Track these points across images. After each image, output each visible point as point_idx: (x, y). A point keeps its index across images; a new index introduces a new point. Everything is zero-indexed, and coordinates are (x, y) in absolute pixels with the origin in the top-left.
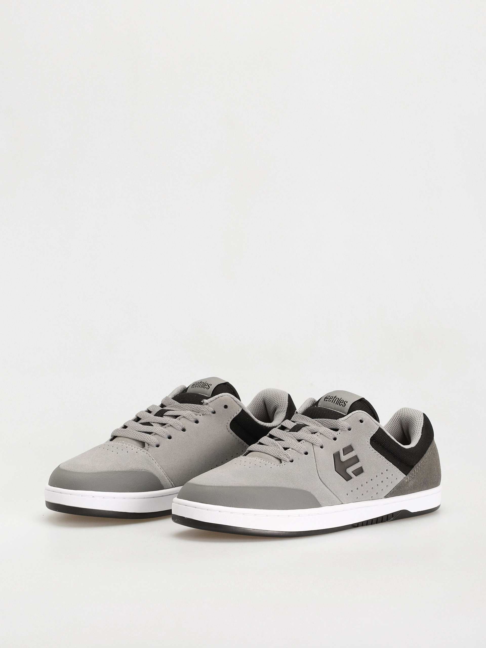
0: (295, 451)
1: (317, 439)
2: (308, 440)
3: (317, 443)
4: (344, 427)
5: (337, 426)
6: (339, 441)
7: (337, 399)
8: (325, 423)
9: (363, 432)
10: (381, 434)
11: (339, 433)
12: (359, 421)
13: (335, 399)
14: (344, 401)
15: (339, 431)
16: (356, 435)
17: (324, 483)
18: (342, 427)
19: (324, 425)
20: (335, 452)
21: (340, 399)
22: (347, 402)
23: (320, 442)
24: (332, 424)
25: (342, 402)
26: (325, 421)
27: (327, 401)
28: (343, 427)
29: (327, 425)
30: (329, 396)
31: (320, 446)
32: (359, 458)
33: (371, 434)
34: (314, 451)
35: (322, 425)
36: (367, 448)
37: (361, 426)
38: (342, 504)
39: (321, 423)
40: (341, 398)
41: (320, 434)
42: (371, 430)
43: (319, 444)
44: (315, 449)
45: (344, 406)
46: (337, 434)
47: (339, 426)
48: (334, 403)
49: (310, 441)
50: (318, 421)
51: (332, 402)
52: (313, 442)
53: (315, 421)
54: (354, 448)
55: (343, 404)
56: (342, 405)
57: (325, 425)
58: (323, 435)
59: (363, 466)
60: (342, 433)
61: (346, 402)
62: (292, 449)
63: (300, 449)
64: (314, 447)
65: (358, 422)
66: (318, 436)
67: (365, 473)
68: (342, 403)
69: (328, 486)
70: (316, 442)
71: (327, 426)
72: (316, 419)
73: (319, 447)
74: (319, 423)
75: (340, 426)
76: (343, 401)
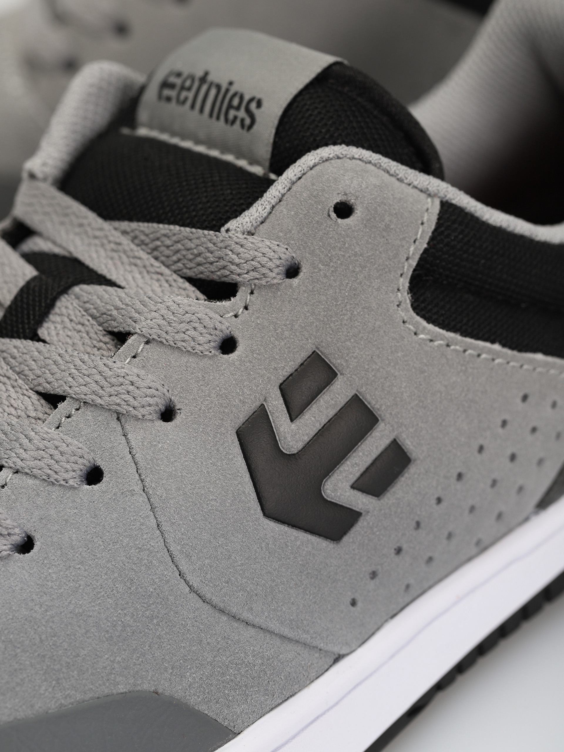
0: (31, 481)
1: (132, 384)
2: (88, 398)
3: (136, 404)
4: (264, 270)
5: (224, 268)
6: (252, 352)
7: (213, 92)
8: (167, 252)
9: (365, 267)
10: (456, 237)
11: (246, 308)
12: (333, 215)
13: (204, 88)
14: (247, 98)
15: (242, 296)
16: (331, 292)
17: (222, 605)
18: (252, 273)
19: (163, 258)
20: (242, 418)
21: (227, 91)
22: (259, 104)
23: (153, 391)
24: (199, 255)
25: (236, 102)
26: (164, 239)
27: (169, 99)
28: (255, 269)
29: (179, 260)
30: (179, 75)
31: (155, 416)
32: (373, 402)
33: (407, 259)
34: (134, 452)
35: (156, 258)
36: (403, 338)
37: (348, 239)
38: (338, 659)
39: (146, 245)
40: (231, 83)
41: (147, 343)
42: (404, 238)
43: (150, 405)
44: (133, 443)
45: (250, 127)
46: (236, 316)
47: (239, 271)
48: (202, 110)
49: (99, 401)
50: (135, 237)
51: (193, 107)
52: (119, 405)
53: (117, 236)
54: (335, 361)
55: (242, 114)
56: (238, 122)
57: (168, 257)
58: (161, 342)
59: (404, 436)
60: (255, 300)
61: (253, 106)
62: (17, 472)
63: (56, 467)
64: (127, 427)
65: (329, 222)
66: (134, 357)
67: (418, 462)
68: (238, 108)
69: (246, 615)
70: (132, 400)
71: (180, 265)
72: (125, 225)
73: (152, 421)
74: (138, 245)
75: (238, 265)
76: (242, 98)
